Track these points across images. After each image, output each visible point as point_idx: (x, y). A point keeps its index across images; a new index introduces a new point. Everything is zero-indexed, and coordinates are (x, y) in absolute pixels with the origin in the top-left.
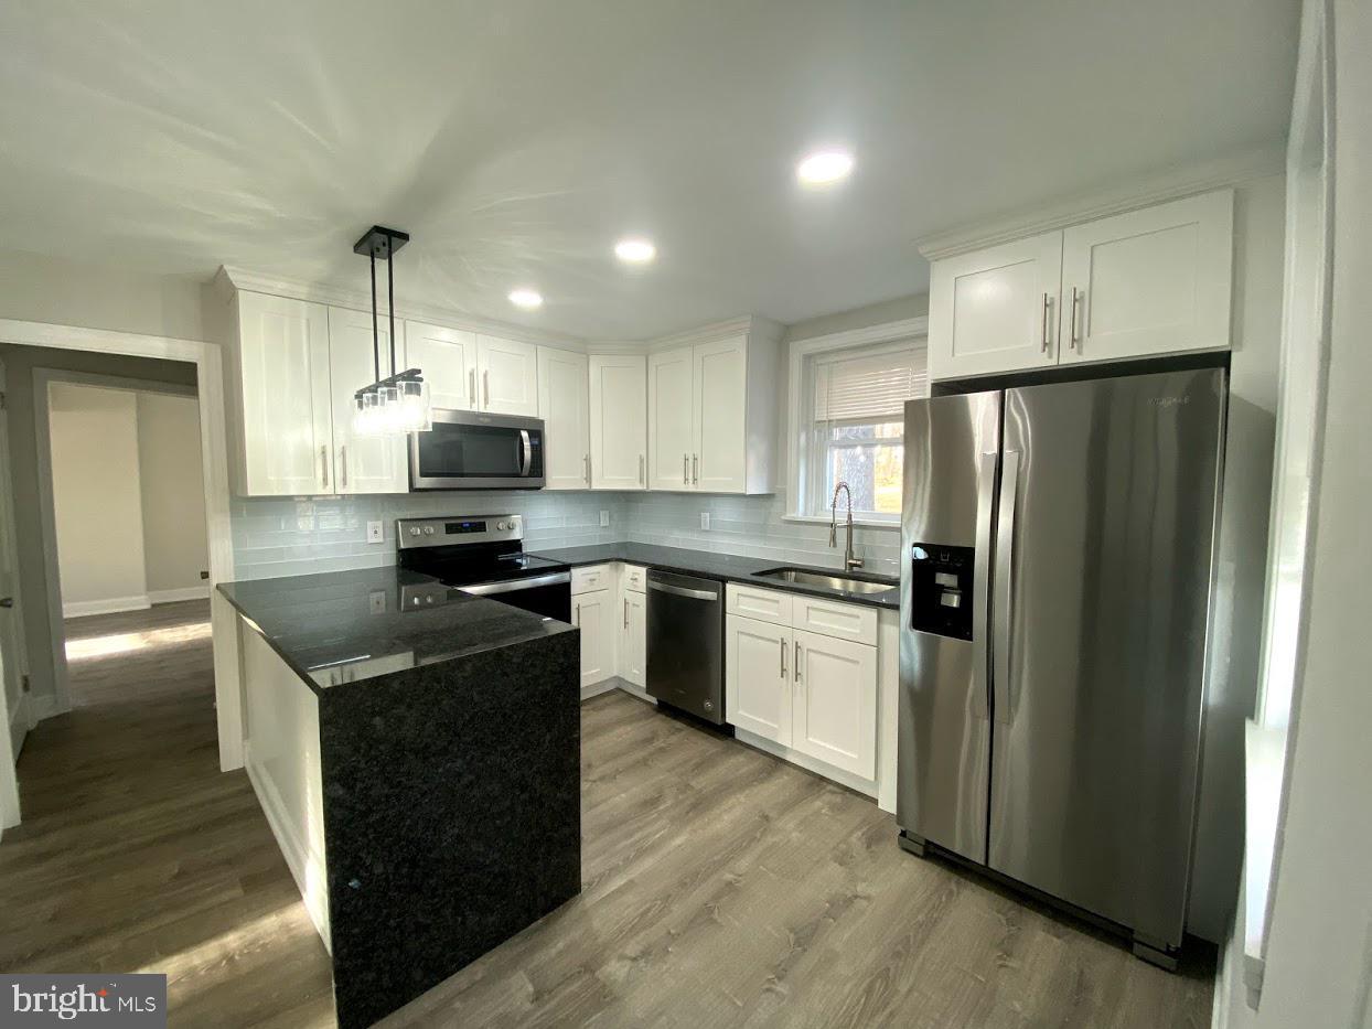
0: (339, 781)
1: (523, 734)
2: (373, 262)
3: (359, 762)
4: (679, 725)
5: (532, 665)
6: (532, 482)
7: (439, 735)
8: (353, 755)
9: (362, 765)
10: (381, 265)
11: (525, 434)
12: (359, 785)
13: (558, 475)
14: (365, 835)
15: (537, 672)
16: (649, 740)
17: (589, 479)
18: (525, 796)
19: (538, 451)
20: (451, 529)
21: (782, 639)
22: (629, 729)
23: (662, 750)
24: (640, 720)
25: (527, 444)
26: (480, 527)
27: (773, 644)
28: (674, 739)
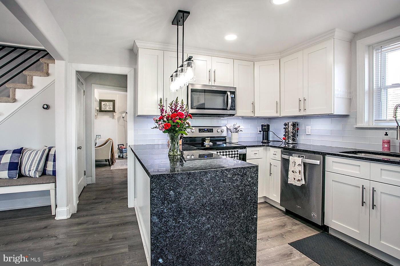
0: (156, 215)
1: (231, 211)
2: (178, 27)
3: (164, 209)
4: (297, 222)
5: (236, 179)
6: (231, 112)
7: (196, 204)
8: (162, 206)
9: (165, 211)
10: (181, 28)
11: (229, 93)
12: (164, 220)
13: (242, 110)
14: (165, 241)
15: (238, 183)
16: (283, 226)
17: (254, 112)
18: (232, 240)
19: (233, 100)
20: (200, 131)
21: (363, 186)
22: (273, 220)
23: (290, 232)
24: (277, 216)
25: (229, 97)
26: (211, 131)
27: (358, 188)
28: (295, 228)
